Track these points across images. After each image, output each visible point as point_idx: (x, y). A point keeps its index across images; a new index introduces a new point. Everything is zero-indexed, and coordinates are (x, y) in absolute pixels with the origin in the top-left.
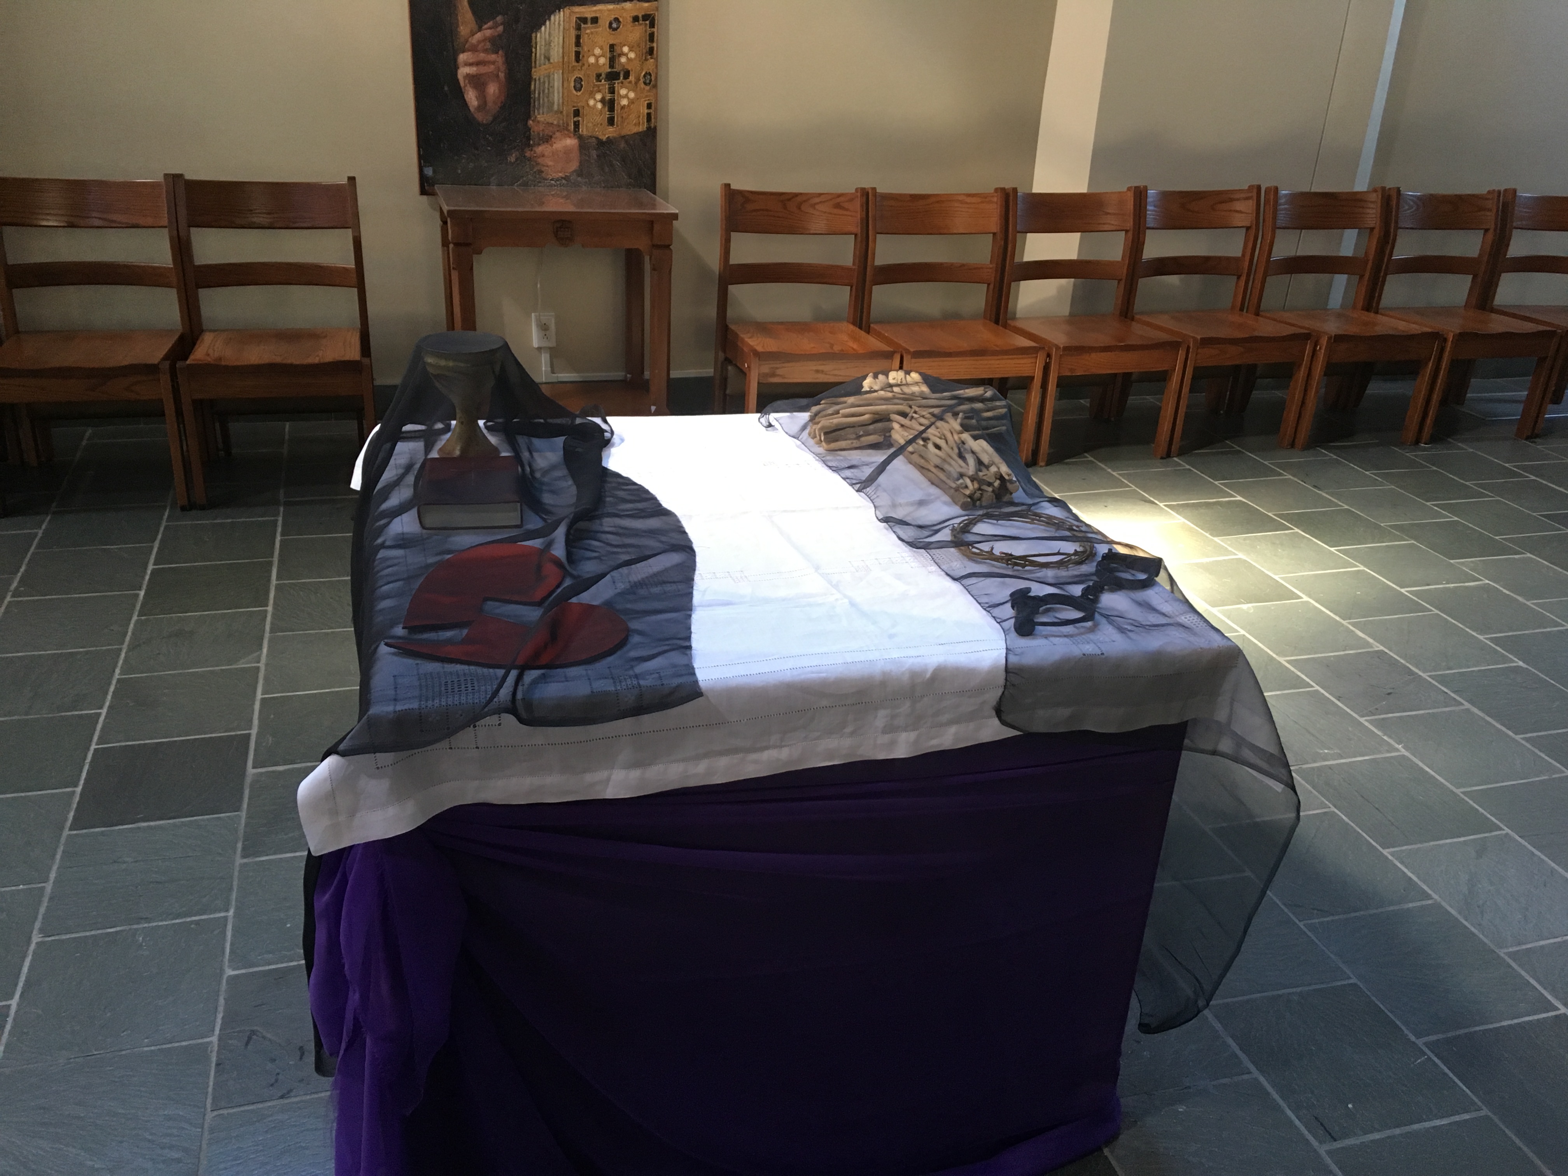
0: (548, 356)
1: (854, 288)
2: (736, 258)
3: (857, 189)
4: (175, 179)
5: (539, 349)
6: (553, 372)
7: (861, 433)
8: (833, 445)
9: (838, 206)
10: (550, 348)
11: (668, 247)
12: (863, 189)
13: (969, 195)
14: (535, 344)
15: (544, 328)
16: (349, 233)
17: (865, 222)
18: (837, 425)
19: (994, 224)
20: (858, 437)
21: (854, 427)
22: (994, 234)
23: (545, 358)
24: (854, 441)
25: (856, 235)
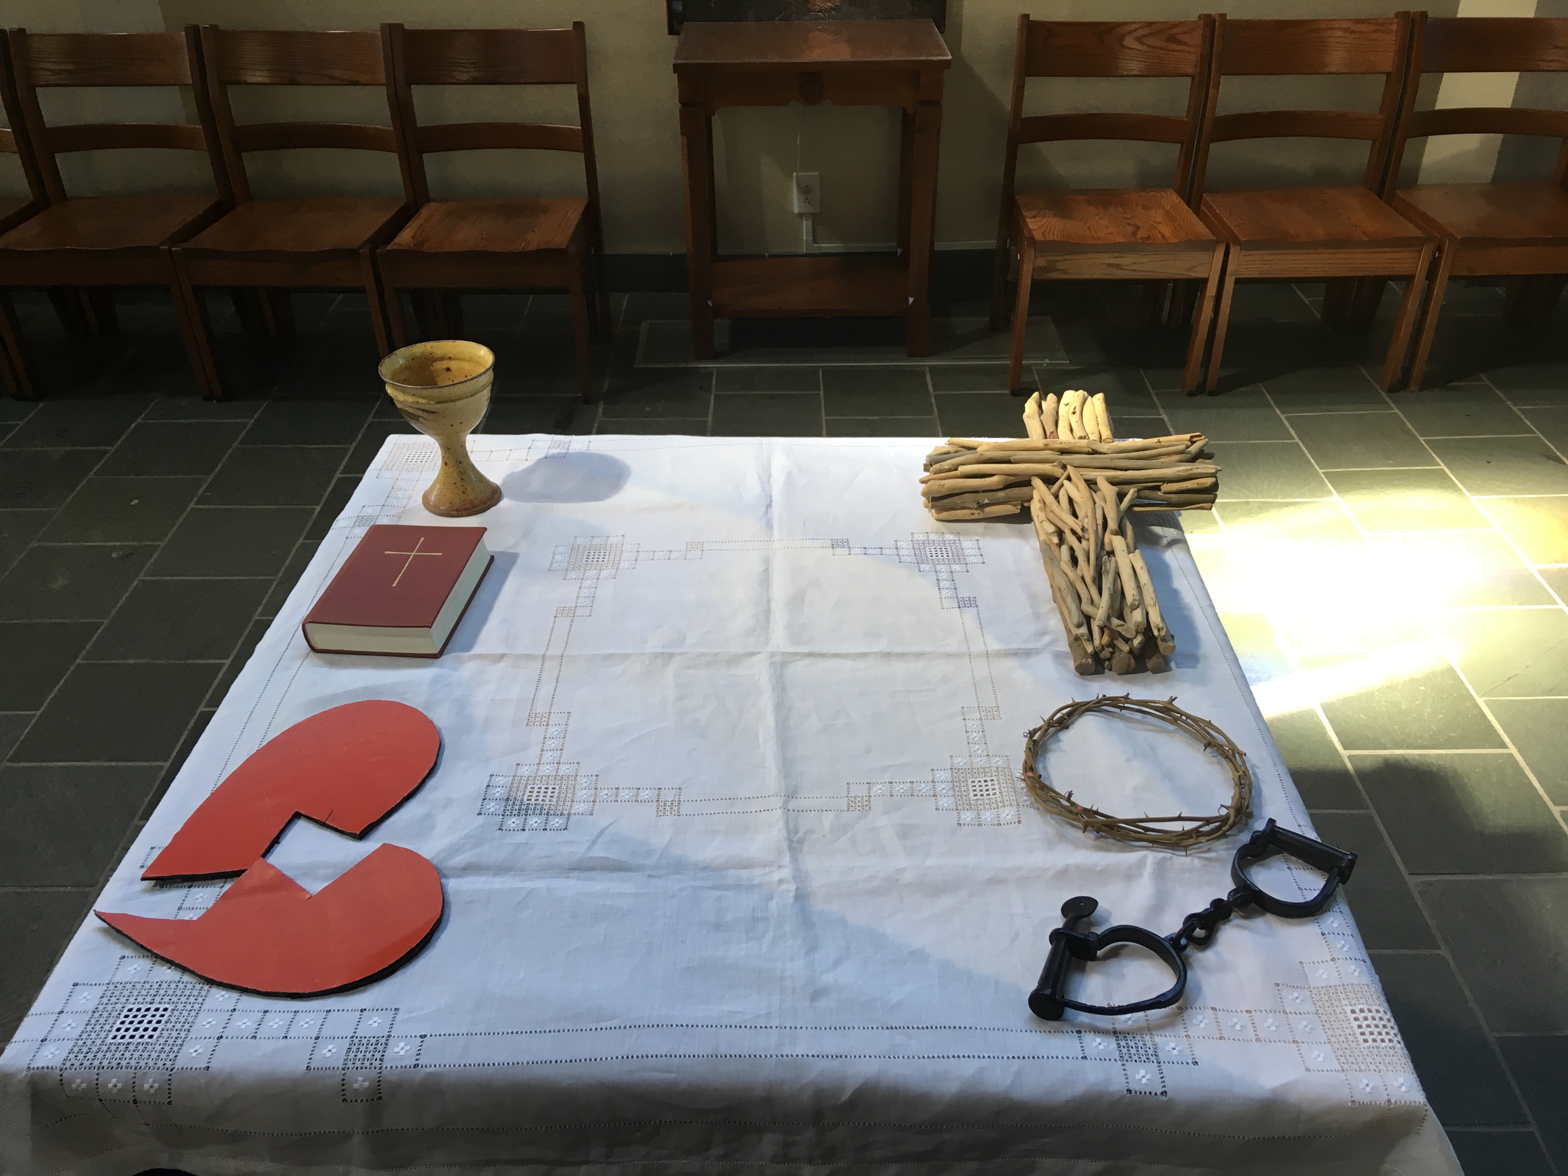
0: (810, 222)
1: (1185, 145)
2: (1030, 109)
3: (1200, 16)
4: (393, 31)
5: (801, 215)
6: (815, 241)
7: (986, 501)
8: (945, 515)
9: (1172, 39)
10: (812, 214)
11: (938, 103)
12: (1208, 16)
13: (1358, 21)
14: (796, 211)
15: (805, 191)
16: (572, 91)
17: (1206, 61)
18: (949, 489)
19: (1387, 59)
20: (981, 506)
21: (977, 492)
22: (1388, 75)
23: (806, 226)
24: (975, 512)
25: (1193, 77)
